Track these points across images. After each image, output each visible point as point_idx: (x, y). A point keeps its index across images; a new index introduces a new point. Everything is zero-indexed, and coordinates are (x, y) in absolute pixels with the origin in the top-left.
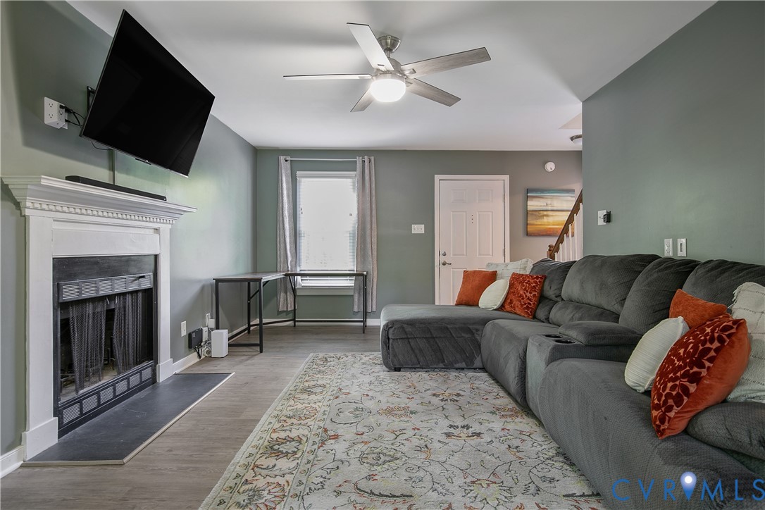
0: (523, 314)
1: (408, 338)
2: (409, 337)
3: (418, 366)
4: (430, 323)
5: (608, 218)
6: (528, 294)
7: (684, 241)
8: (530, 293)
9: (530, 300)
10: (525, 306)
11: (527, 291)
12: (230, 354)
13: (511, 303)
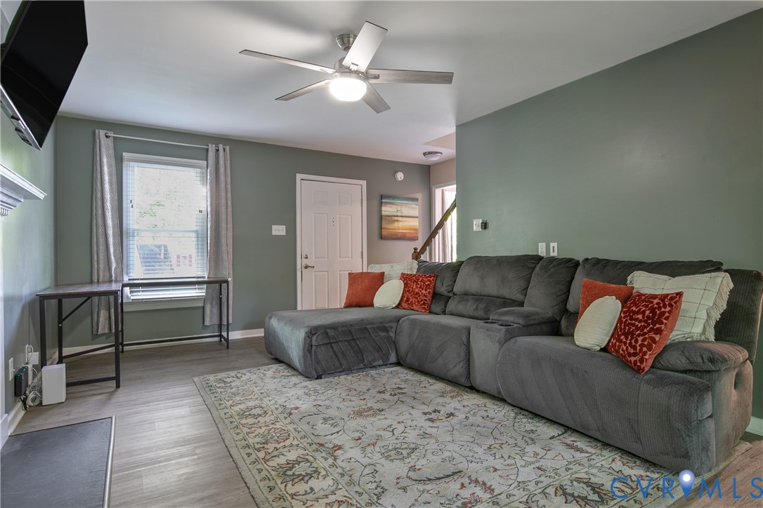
0: (420, 310)
1: (330, 343)
2: (332, 341)
3: (341, 370)
4: (351, 326)
5: (485, 226)
6: (424, 292)
7: (555, 245)
8: (426, 290)
9: (426, 296)
10: (422, 303)
11: (423, 289)
12: (69, 397)
13: (408, 300)
